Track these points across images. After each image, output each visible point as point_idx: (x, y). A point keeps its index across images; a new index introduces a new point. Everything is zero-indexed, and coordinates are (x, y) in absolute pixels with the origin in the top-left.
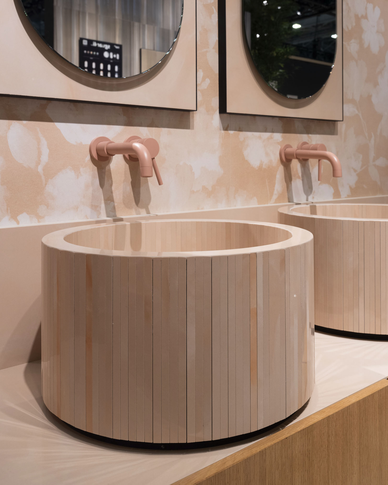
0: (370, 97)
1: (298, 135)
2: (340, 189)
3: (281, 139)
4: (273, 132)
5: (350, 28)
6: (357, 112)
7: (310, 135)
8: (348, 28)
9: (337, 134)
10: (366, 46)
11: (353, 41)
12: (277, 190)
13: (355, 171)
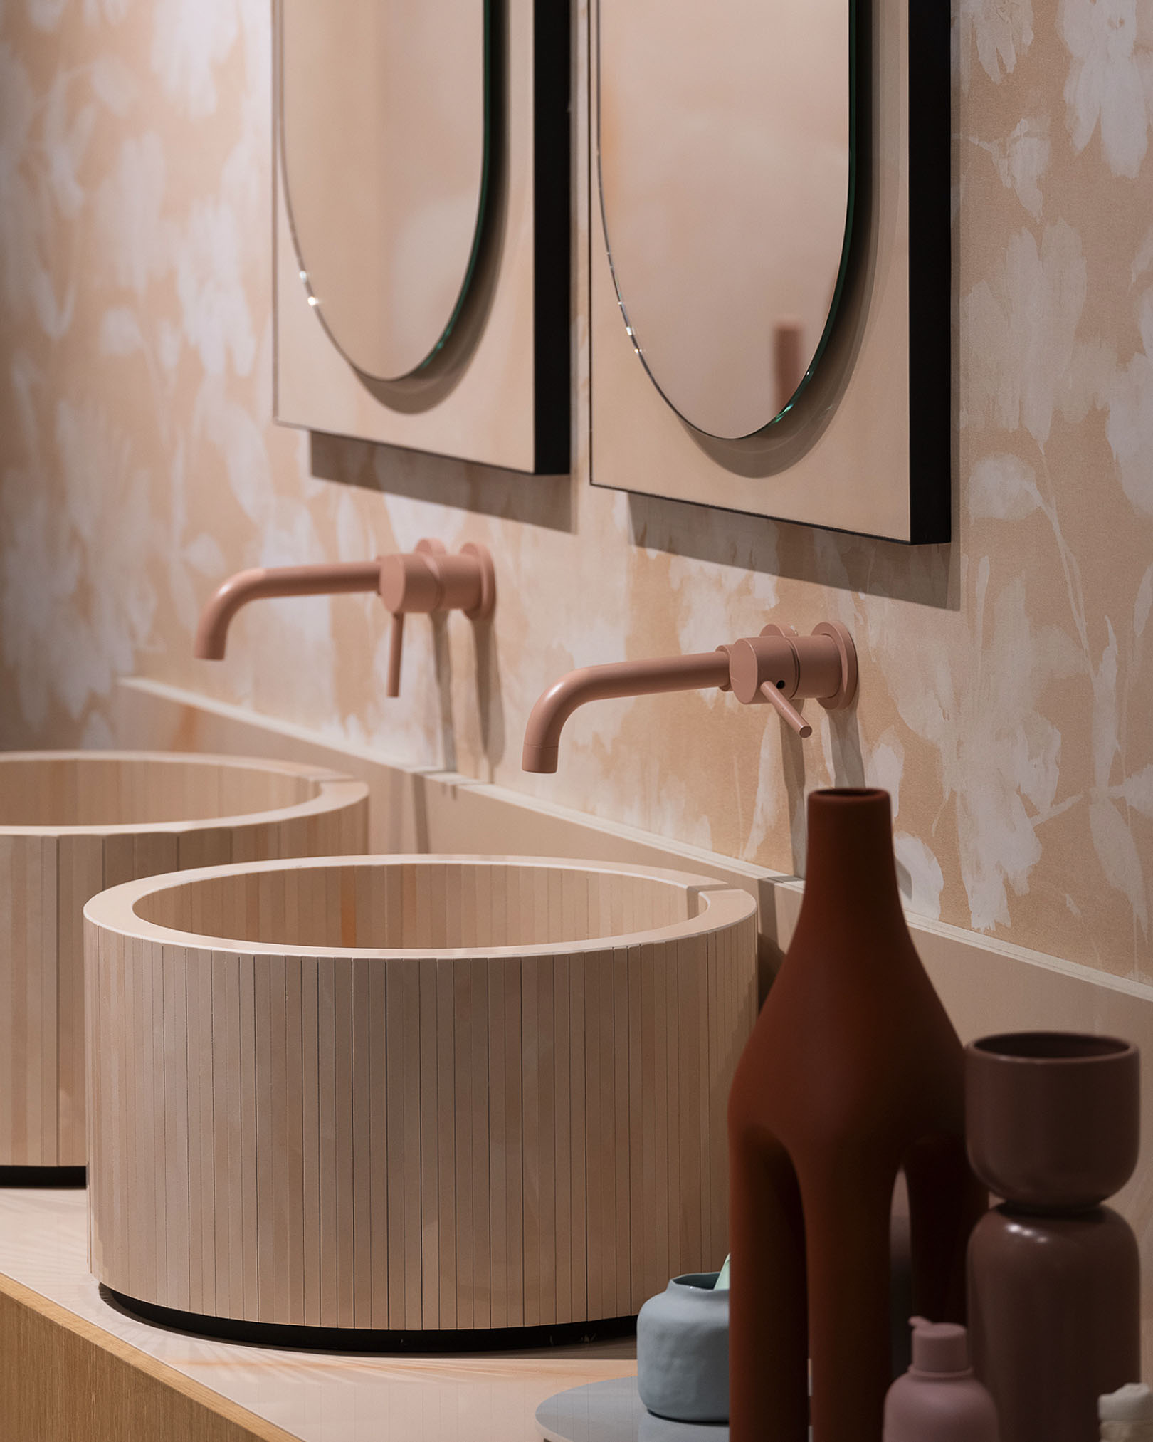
0: (1098, 417)
1: (825, 589)
2: (968, 882)
3: (773, 602)
4: (752, 567)
5: (1011, 62)
6: (1037, 500)
7: (862, 596)
8: (1002, 65)
9: (956, 607)
10: (1081, 141)
11: (1023, 125)
12: (762, 810)
13: (1031, 810)
